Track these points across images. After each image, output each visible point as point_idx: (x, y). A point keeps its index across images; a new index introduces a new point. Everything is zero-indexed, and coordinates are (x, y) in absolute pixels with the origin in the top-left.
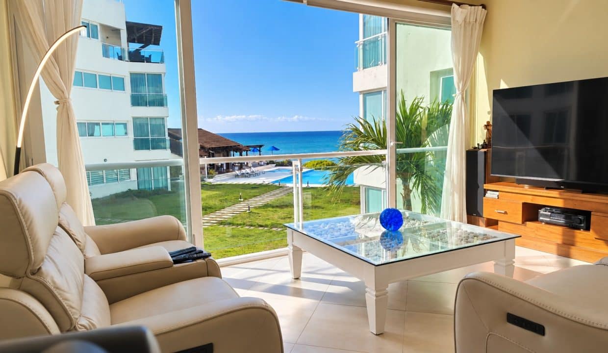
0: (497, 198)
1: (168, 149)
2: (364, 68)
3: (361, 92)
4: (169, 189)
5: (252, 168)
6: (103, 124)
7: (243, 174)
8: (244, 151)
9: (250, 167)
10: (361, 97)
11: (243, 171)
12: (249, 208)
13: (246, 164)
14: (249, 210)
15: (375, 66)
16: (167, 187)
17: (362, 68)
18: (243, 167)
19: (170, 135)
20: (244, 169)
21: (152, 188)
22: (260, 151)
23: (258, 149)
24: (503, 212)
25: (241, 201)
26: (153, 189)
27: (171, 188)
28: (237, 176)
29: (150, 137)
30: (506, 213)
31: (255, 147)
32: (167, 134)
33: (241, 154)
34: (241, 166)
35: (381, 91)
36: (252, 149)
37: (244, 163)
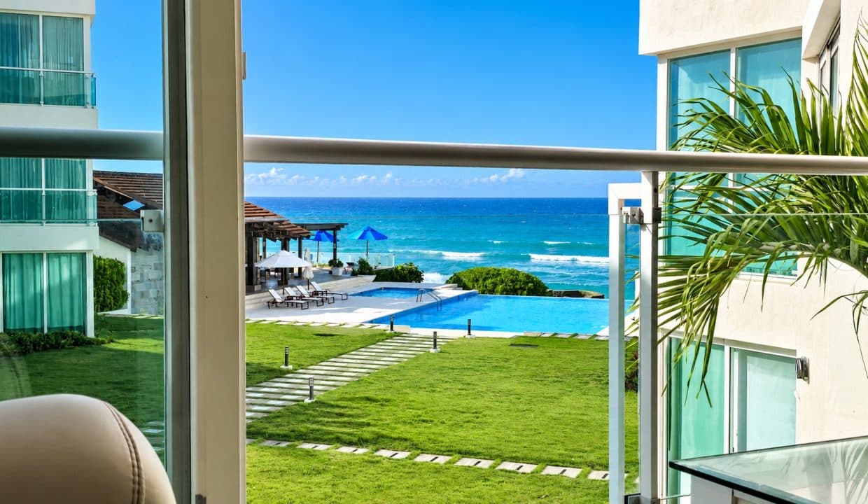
1: (92, 224)
3: (660, 56)
4: (91, 333)
5: (314, 283)
7: (290, 298)
8: (295, 239)
9: (308, 283)
10: (662, 70)
11: (290, 291)
12: (311, 390)
13: (296, 271)
14: (311, 396)
16: (83, 329)
18: (290, 281)
19: (96, 185)
20: (292, 286)
21: (42, 329)
22: (335, 240)
23: (331, 232)
25: (289, 372)
26: (46, 331)
27: (96, 328)
28: (273, 304)
29: (44, 189)
31: (322, 229)
32: (90, 184)
33: (285, 247)
34: (284, 277)
35: (729, 50)
36: (315, 232)
37: (292, 270)
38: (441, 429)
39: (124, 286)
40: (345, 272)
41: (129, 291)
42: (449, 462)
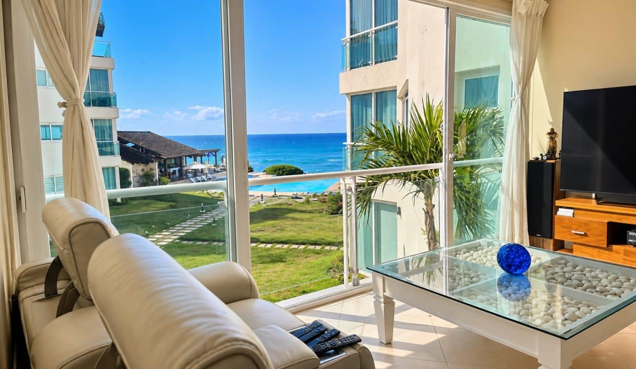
0: (572, 216)
1: (117, 155)
2: (351, 68)
3: (347, 94)
5: (208, 174)
6: (52, 126)
8: (199, 156)
10: (348, 99)
13: (200, 170)
15: (364, 66)
17: (349, 69)
18: (198, 174)
19: (119, 139)
20: (199, 176)
22: (216, 156)
24: (583, 233)
30: (585, 235)
31: (211, 152)
32: (115, 137)
33: (195, 160)
34: (196, 173)
35: (372, 93)
36: (207, 153)
37: (198, 169)
38: (268, 233)
39: (129, 180)
40: (221, 169)
41: (132, 181)
42: (272, 247)
